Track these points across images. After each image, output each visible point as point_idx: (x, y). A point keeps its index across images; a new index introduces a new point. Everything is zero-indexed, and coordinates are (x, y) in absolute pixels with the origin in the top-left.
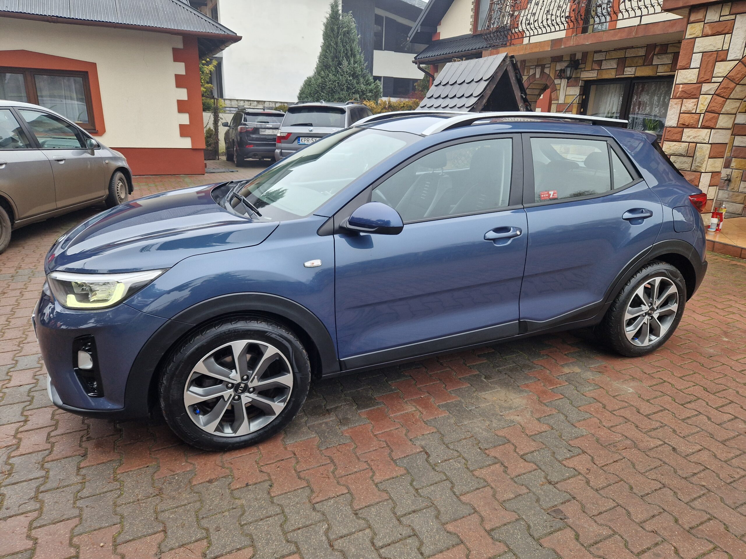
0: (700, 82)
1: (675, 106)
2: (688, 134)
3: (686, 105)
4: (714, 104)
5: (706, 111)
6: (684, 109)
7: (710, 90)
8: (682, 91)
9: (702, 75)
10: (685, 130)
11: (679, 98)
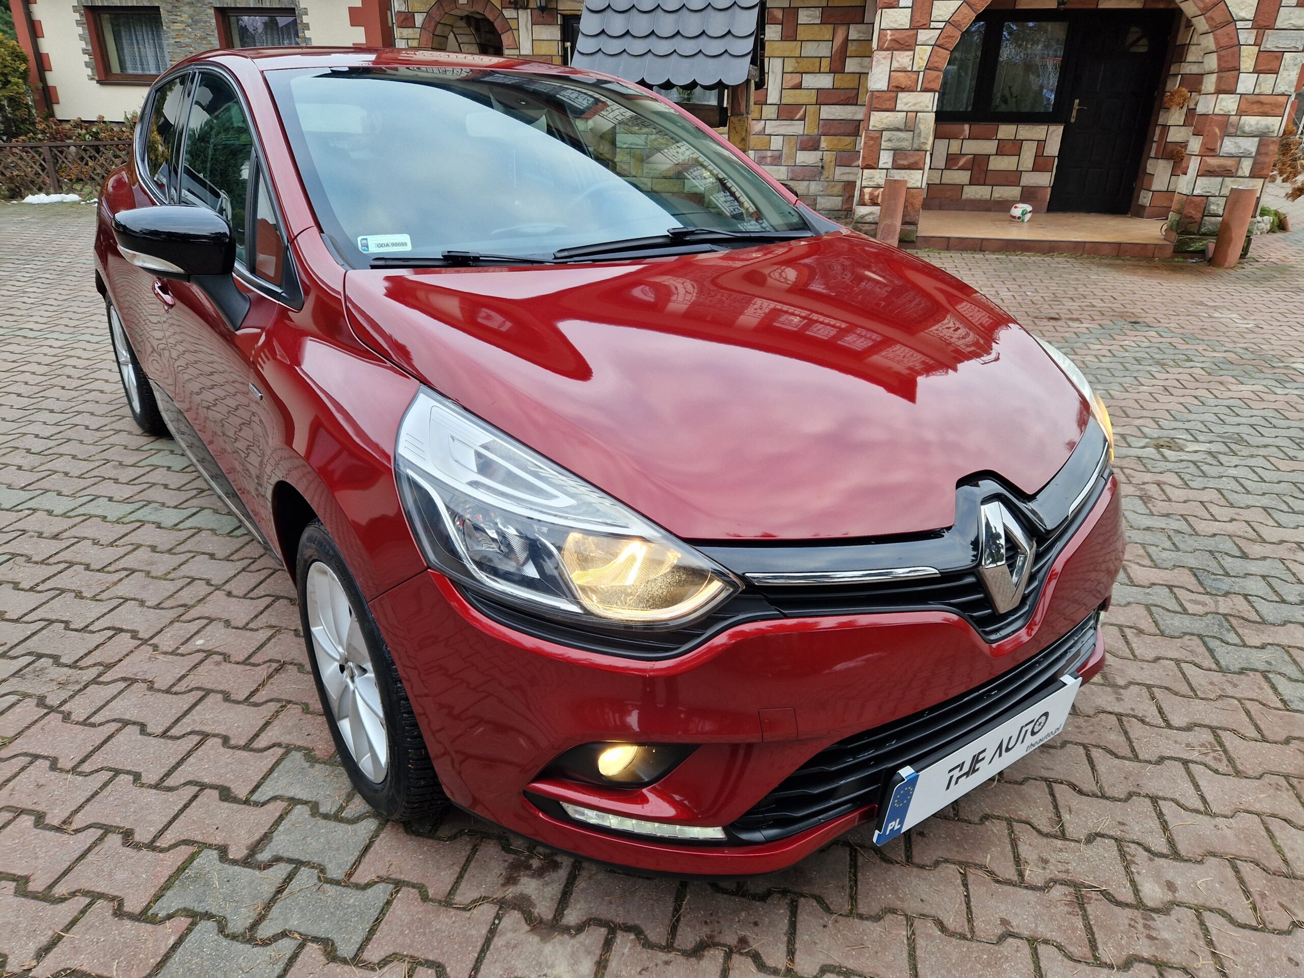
0: (915, 27)
1: (883, 61)
2: (905, 100)
3: (899, 59)
4: (937, 59)
5: (926, 69)
6: (895, 65)
7: (930, 38)
8: (892, 40)
9: (917, 18)
10: (901, 95)
11: (887, 49)
